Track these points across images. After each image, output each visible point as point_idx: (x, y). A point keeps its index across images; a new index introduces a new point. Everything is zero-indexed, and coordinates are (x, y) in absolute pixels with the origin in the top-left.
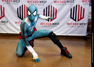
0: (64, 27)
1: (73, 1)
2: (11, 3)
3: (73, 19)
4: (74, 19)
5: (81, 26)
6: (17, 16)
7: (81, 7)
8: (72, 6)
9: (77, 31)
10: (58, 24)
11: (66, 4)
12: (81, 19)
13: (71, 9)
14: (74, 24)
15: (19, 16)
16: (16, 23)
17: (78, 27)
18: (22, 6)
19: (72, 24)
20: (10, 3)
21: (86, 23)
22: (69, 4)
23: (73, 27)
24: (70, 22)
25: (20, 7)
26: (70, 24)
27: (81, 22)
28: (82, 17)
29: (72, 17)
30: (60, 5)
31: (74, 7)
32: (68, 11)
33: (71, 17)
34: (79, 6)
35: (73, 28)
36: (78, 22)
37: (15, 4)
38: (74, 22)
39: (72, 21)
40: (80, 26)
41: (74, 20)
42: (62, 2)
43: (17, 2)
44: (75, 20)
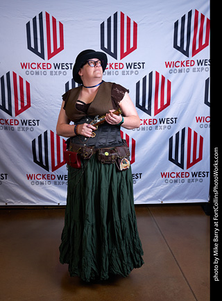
0: (154, 182)
1: (174, 120)
2: (16, 127)
3: (175, 162)
4: (179, 162)
5: (197, 180)
6: (33, 160)
7: (196, 134)
8: (172, 133)
9: (186, 192)
10: (139, 176)
11: (157, 127)
12: (195, 161)
13: (171, 139)
14: (177, 175)
15: (38, 160)
16: (29, 177)
17: (189, 181)
18: (46, 133)
19: (173, 175)
20: (14, 126)
21: (207, 173)
22: (165, 127)
23: (176, 181)
24: (169, 170)
25: (40, 137)
26: (170, 175)
27: (194, 169)
28: (197, 157)
29: (173, 157)
30: (143, 129)
31: (177, 135)
32: (164, 144)
33: (170, 159)
34: (190, 130)
35: (177, 185)
36: (188, 171)
37: (27, 128)
38: (179, 170)
39: (172, 167)
40: (193, 180)
41: (178, 164)
42: (147, 122)
43: (33, 123)
44: (181, 166)
